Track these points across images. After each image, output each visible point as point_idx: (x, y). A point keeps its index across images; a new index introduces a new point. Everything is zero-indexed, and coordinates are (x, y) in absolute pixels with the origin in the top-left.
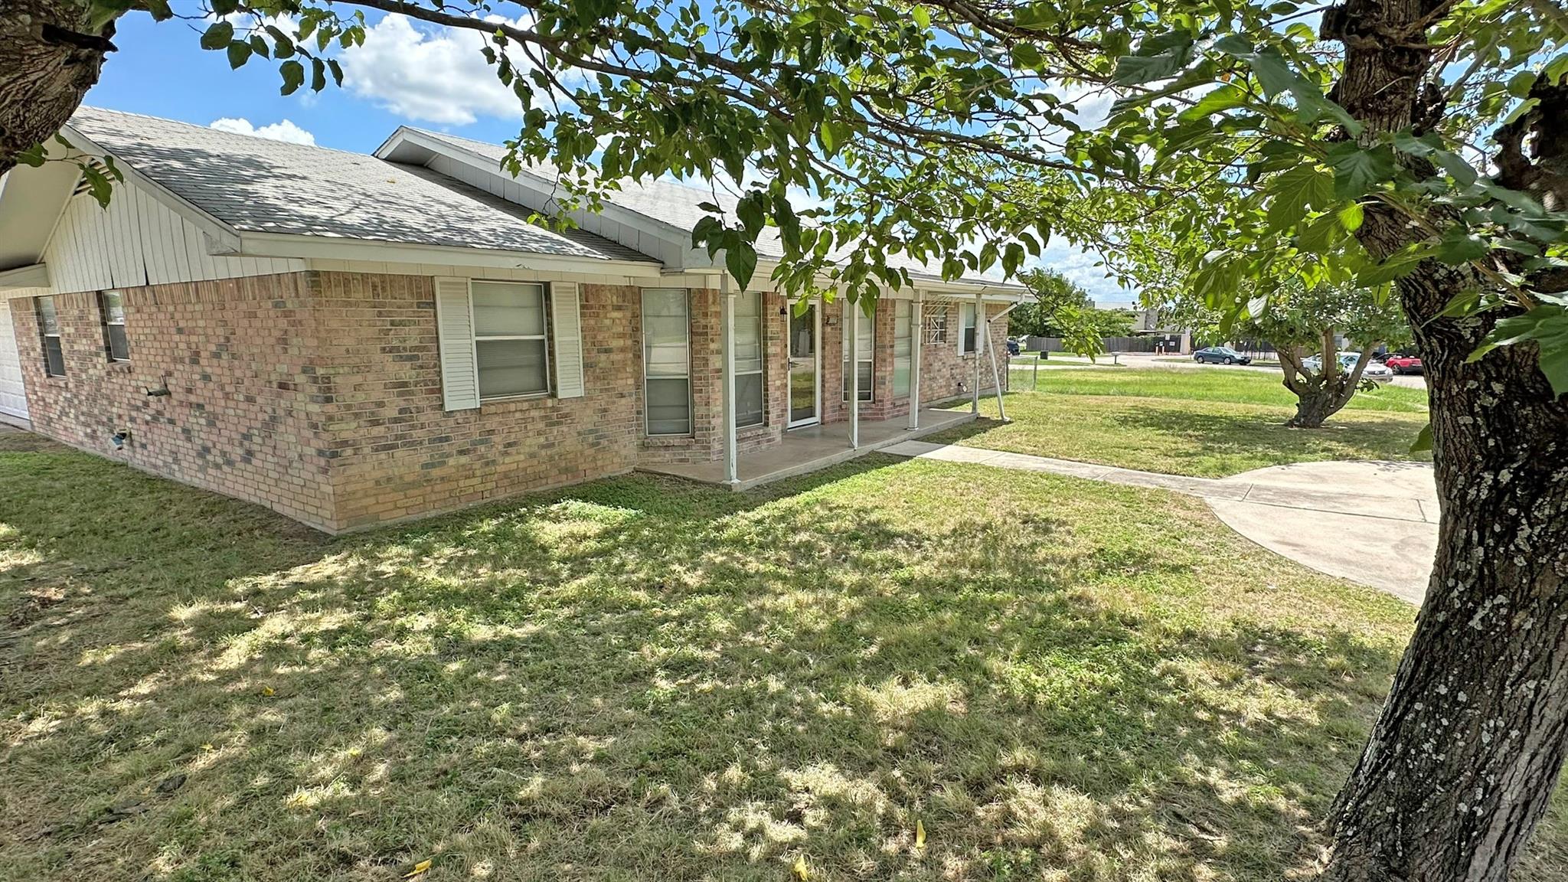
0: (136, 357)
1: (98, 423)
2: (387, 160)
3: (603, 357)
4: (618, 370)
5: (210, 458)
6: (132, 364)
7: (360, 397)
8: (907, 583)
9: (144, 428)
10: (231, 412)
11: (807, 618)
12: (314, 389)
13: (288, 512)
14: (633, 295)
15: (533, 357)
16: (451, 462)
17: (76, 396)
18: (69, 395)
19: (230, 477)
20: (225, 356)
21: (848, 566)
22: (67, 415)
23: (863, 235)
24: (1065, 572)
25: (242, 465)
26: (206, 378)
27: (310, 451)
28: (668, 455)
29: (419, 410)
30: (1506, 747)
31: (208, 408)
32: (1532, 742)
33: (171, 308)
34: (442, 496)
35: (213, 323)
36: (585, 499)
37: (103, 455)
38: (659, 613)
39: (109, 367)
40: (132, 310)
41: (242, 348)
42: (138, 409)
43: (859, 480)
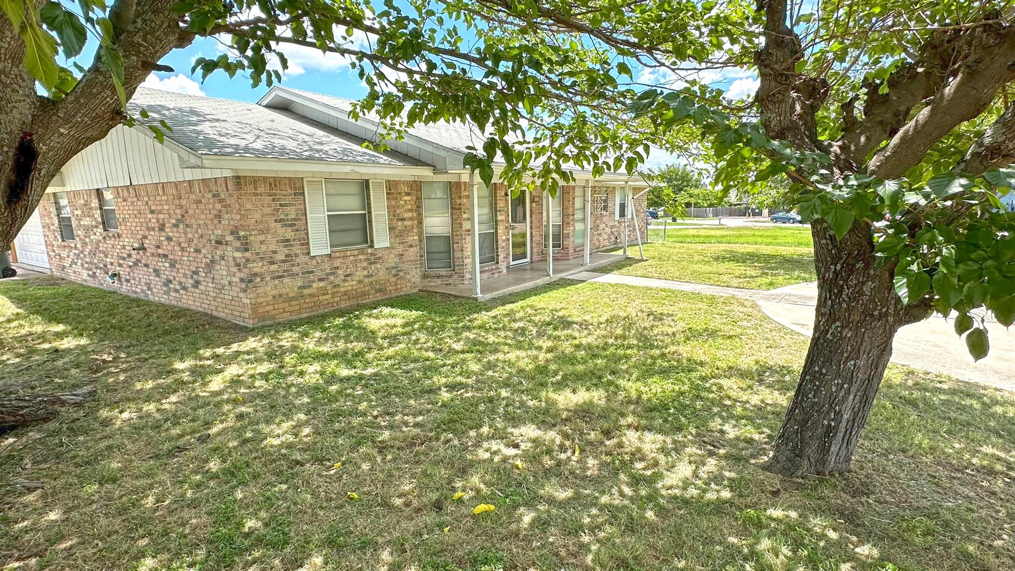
0: (123, 228)
1: (97, 268)
2: (266, 106)
3: (400, 223)
4: (409, 231)
5: (171, 286)
6: (120, 232)
7: (264, 248)
8: (578, 347)
9: (128, 270)
10: (186, 258)
11: (522, 364)
12: (238, 244)
13: (222, 315)
14: (417, 186)
15: (358, 224)
16: (315, 285)
17: (82, 252)
18: (77, 252)
19: (185, 297)
20: (181, 226)
22: (76, 264)
23: (548, 154)
25: (192, 290)
26: (169, 239)
27: (235, 279)
28: (439, 282)
29: (296, 255)
30: (842, 393)
31: (170, 257)
32: (854, 389)
33: (146, 199)
34: (310, 305)
35: (174, 207)
36: (392, 306)
37: (100, 287)
38: (441, 363)
39: (105, 234)
40: (120, 200)
41: (193, 221)
42: (124, 259)
43: (554, 294)
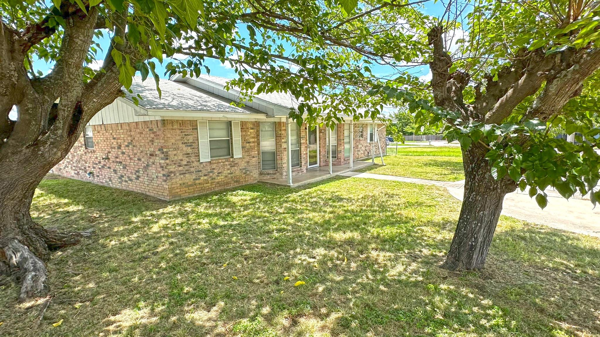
0: (97, 147)
1: (80, 169)
2: (175, 81)
3: (248, 144)
4: (252, 149)
5: (123, 179)
6: (95, 149)
7: (176, 158)
8: (346, 211)
9: (98, 170)
10: (132, 164)
11: (316, 219)
12: (163, 156)
13: (152, 194)
14: (257, 124)
15: (225, 145)
16: (202, 178)
17: (72, 161)
18: (69, 160)
19: (131, 185)
20: (131, 146)
21: (328, 207)
22: (68, 167)
23: (330, 108)
24: (395, 207)
25: (135, 181)
26: (123, 153)
27: (160, 175)
28: (269, 177)
29: (193, 162)
30: (478, 228)
31: (123, 163)
32: (483, 226)
33: (111, 131)
34: (199, 189)
35: (127, 136)
36: (243, 190)
37: (82, 180)
38: (272, 218)
39: (86, 151)
40: (96, 132)
41: (137, 144)
42: (96, 164)
43: (332, 184)
